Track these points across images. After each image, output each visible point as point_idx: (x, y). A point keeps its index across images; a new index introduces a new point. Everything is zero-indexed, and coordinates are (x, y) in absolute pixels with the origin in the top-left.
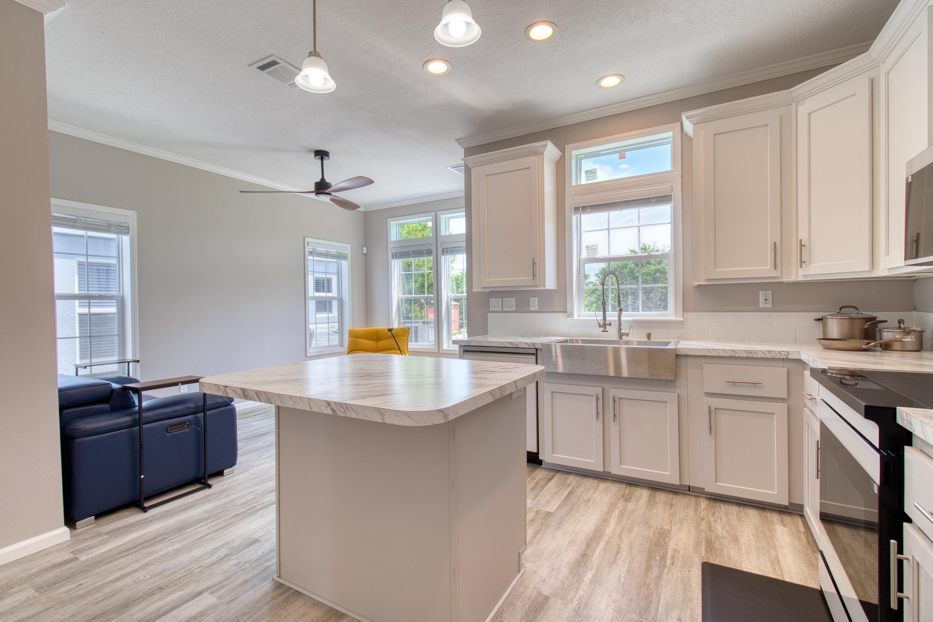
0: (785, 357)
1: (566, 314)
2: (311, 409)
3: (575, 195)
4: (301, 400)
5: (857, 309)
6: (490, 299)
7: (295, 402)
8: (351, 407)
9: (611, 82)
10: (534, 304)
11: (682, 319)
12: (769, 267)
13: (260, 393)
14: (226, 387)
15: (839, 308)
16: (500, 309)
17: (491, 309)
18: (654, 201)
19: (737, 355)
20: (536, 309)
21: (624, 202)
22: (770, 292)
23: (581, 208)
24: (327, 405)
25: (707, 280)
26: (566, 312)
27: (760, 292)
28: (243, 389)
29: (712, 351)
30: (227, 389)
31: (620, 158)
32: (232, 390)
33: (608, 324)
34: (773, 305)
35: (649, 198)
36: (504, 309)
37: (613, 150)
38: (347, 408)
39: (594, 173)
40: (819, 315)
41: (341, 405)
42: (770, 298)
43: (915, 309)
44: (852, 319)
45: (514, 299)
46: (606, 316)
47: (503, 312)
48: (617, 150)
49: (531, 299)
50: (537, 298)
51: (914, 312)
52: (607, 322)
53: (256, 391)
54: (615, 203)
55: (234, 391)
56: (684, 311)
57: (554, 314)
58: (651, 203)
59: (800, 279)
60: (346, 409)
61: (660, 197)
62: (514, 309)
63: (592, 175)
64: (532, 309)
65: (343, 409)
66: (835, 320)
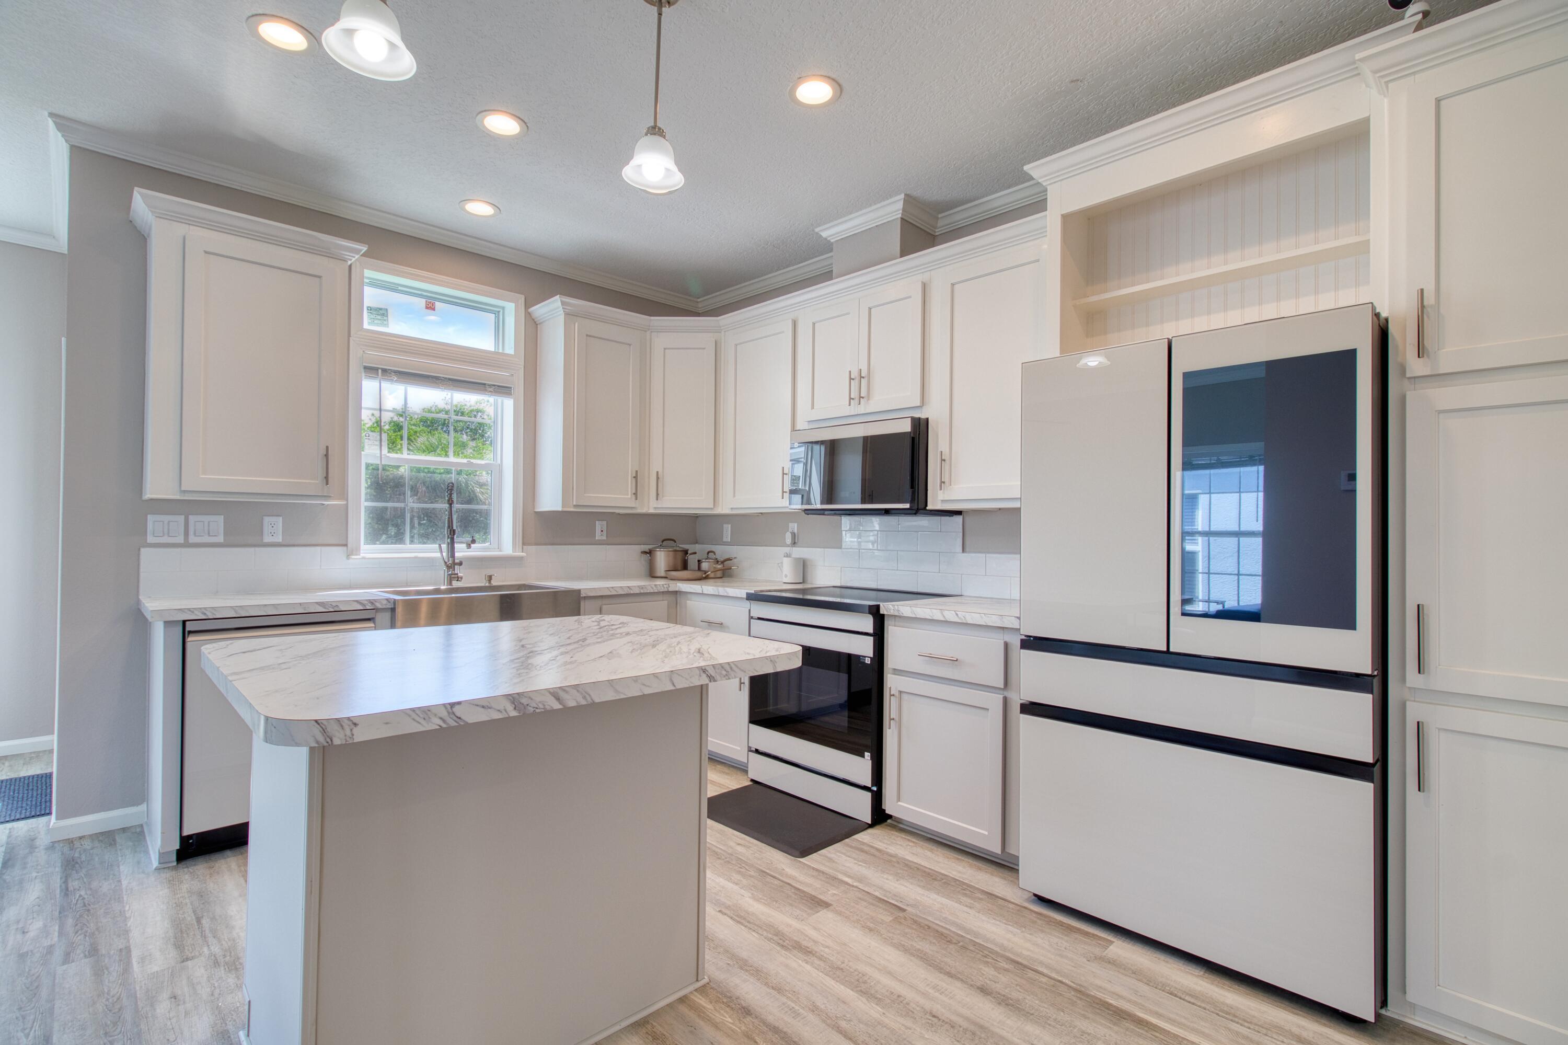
0: (666, 590)
1: (345, 548)
2: (675, 686)
3: (366, 345)
4: (657, 677)
5: (675, 542)
6: (149, 517)
7: (644, 685)
8: (737, 666)
9: (480, 209)
10: (274, 528)
11: (524, 554)
12: (629, 496)
13: (564, 690)
14: (452, 705)
15: (661, 540)
16: (181, 539)
17: (151, 540)
18: (491, 389)
19: (632, 592)
20: (279, 539)
21: (450, 379)
22: (605, 523)
23: (380, 371)
24: (702, 672)
25: (575, 506)
26: (346, 545)
27: (597, 522)
28: (514, 696)
29: (611, 589)
30: (457, 710)
31: (427, 308)
32: (478, 705)
33: (457, 564)
34: (607, 537)
35: (485, 384)
36: (192, 539)
37: (419, 292)
38: (731, 668)
39: (383, 315)
40: (646, 548)
41: (723, 667)
42: (605, 529)
43: (697, 543)
44: (676, 551)
45: (221, 519)
46: (456, 550)
47: (187, 545)
48: (425, 294)
49: (267, 520)
50: (281, 518)
51: (697, 545)
52: (457, 561)
53: (552, 691)
54: (437, 378)
55: (483, 707)
56: (524, 544)
57: (318, 548)
58: (486, 390)
59: (652, 511)
60: (729, 670)
61: (499, 386)
62: (221, 539)
63: (379, 317)
64: (267, 539)
65: (725, 670)
66: (663, 552)
